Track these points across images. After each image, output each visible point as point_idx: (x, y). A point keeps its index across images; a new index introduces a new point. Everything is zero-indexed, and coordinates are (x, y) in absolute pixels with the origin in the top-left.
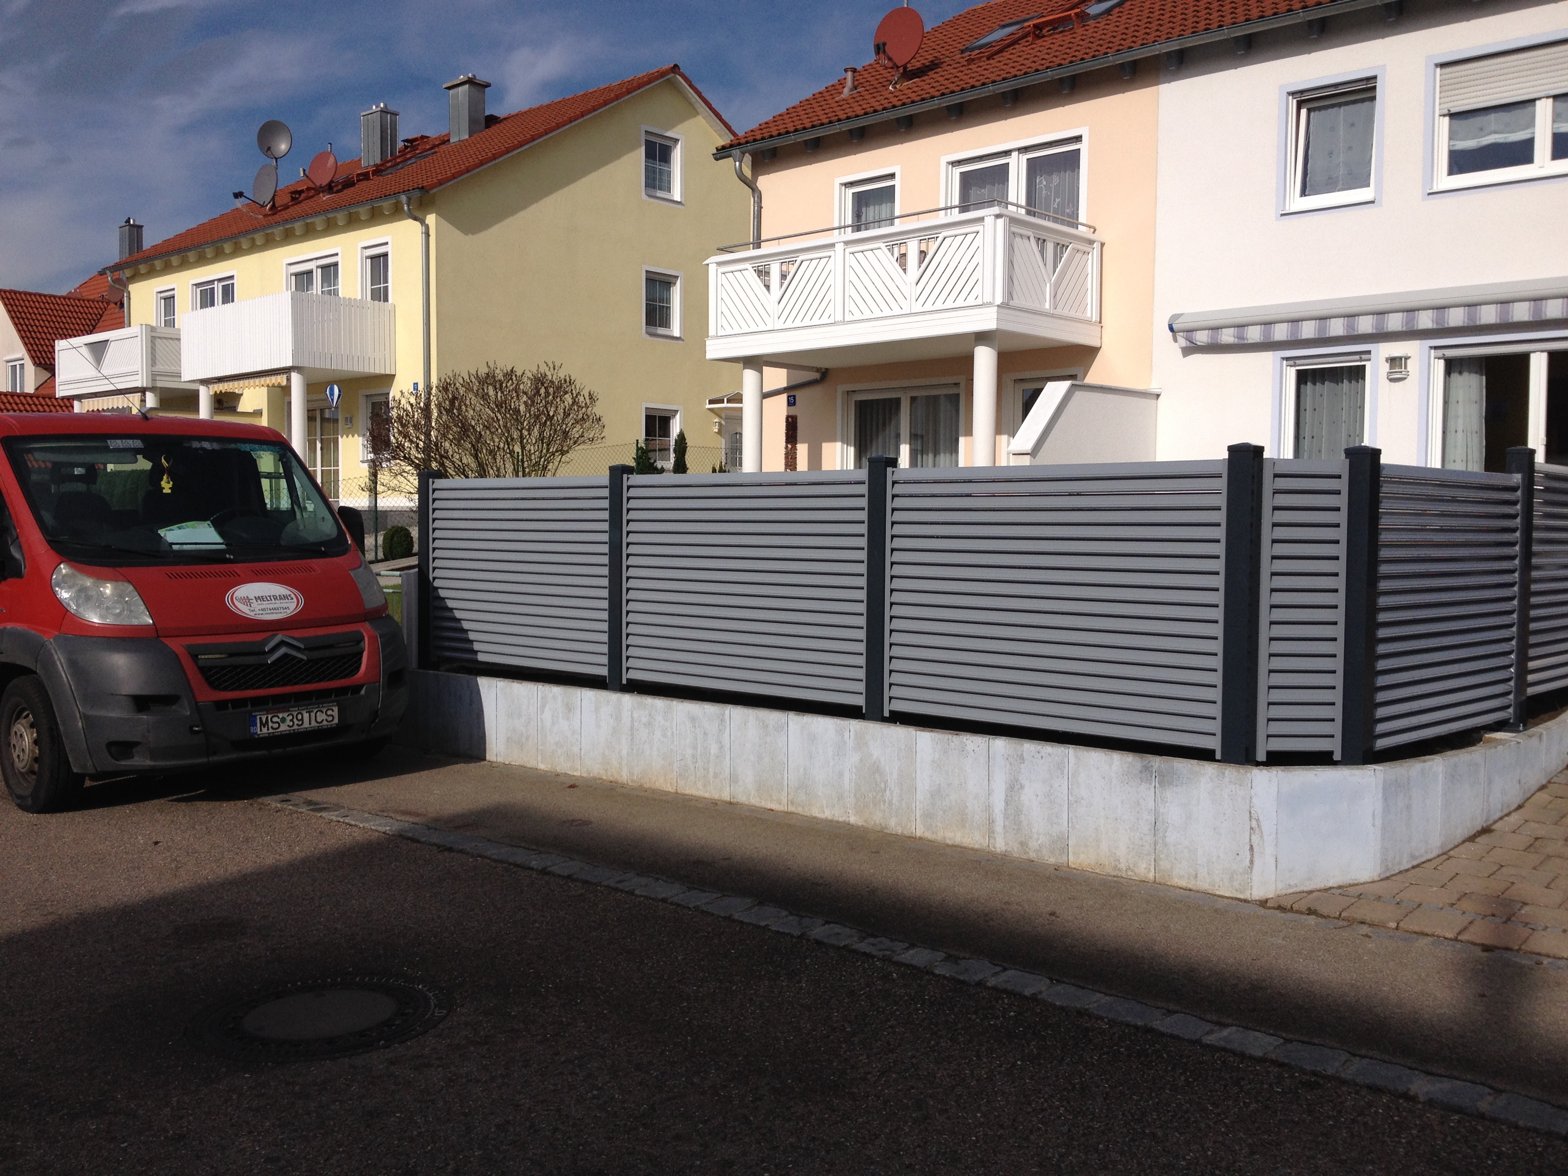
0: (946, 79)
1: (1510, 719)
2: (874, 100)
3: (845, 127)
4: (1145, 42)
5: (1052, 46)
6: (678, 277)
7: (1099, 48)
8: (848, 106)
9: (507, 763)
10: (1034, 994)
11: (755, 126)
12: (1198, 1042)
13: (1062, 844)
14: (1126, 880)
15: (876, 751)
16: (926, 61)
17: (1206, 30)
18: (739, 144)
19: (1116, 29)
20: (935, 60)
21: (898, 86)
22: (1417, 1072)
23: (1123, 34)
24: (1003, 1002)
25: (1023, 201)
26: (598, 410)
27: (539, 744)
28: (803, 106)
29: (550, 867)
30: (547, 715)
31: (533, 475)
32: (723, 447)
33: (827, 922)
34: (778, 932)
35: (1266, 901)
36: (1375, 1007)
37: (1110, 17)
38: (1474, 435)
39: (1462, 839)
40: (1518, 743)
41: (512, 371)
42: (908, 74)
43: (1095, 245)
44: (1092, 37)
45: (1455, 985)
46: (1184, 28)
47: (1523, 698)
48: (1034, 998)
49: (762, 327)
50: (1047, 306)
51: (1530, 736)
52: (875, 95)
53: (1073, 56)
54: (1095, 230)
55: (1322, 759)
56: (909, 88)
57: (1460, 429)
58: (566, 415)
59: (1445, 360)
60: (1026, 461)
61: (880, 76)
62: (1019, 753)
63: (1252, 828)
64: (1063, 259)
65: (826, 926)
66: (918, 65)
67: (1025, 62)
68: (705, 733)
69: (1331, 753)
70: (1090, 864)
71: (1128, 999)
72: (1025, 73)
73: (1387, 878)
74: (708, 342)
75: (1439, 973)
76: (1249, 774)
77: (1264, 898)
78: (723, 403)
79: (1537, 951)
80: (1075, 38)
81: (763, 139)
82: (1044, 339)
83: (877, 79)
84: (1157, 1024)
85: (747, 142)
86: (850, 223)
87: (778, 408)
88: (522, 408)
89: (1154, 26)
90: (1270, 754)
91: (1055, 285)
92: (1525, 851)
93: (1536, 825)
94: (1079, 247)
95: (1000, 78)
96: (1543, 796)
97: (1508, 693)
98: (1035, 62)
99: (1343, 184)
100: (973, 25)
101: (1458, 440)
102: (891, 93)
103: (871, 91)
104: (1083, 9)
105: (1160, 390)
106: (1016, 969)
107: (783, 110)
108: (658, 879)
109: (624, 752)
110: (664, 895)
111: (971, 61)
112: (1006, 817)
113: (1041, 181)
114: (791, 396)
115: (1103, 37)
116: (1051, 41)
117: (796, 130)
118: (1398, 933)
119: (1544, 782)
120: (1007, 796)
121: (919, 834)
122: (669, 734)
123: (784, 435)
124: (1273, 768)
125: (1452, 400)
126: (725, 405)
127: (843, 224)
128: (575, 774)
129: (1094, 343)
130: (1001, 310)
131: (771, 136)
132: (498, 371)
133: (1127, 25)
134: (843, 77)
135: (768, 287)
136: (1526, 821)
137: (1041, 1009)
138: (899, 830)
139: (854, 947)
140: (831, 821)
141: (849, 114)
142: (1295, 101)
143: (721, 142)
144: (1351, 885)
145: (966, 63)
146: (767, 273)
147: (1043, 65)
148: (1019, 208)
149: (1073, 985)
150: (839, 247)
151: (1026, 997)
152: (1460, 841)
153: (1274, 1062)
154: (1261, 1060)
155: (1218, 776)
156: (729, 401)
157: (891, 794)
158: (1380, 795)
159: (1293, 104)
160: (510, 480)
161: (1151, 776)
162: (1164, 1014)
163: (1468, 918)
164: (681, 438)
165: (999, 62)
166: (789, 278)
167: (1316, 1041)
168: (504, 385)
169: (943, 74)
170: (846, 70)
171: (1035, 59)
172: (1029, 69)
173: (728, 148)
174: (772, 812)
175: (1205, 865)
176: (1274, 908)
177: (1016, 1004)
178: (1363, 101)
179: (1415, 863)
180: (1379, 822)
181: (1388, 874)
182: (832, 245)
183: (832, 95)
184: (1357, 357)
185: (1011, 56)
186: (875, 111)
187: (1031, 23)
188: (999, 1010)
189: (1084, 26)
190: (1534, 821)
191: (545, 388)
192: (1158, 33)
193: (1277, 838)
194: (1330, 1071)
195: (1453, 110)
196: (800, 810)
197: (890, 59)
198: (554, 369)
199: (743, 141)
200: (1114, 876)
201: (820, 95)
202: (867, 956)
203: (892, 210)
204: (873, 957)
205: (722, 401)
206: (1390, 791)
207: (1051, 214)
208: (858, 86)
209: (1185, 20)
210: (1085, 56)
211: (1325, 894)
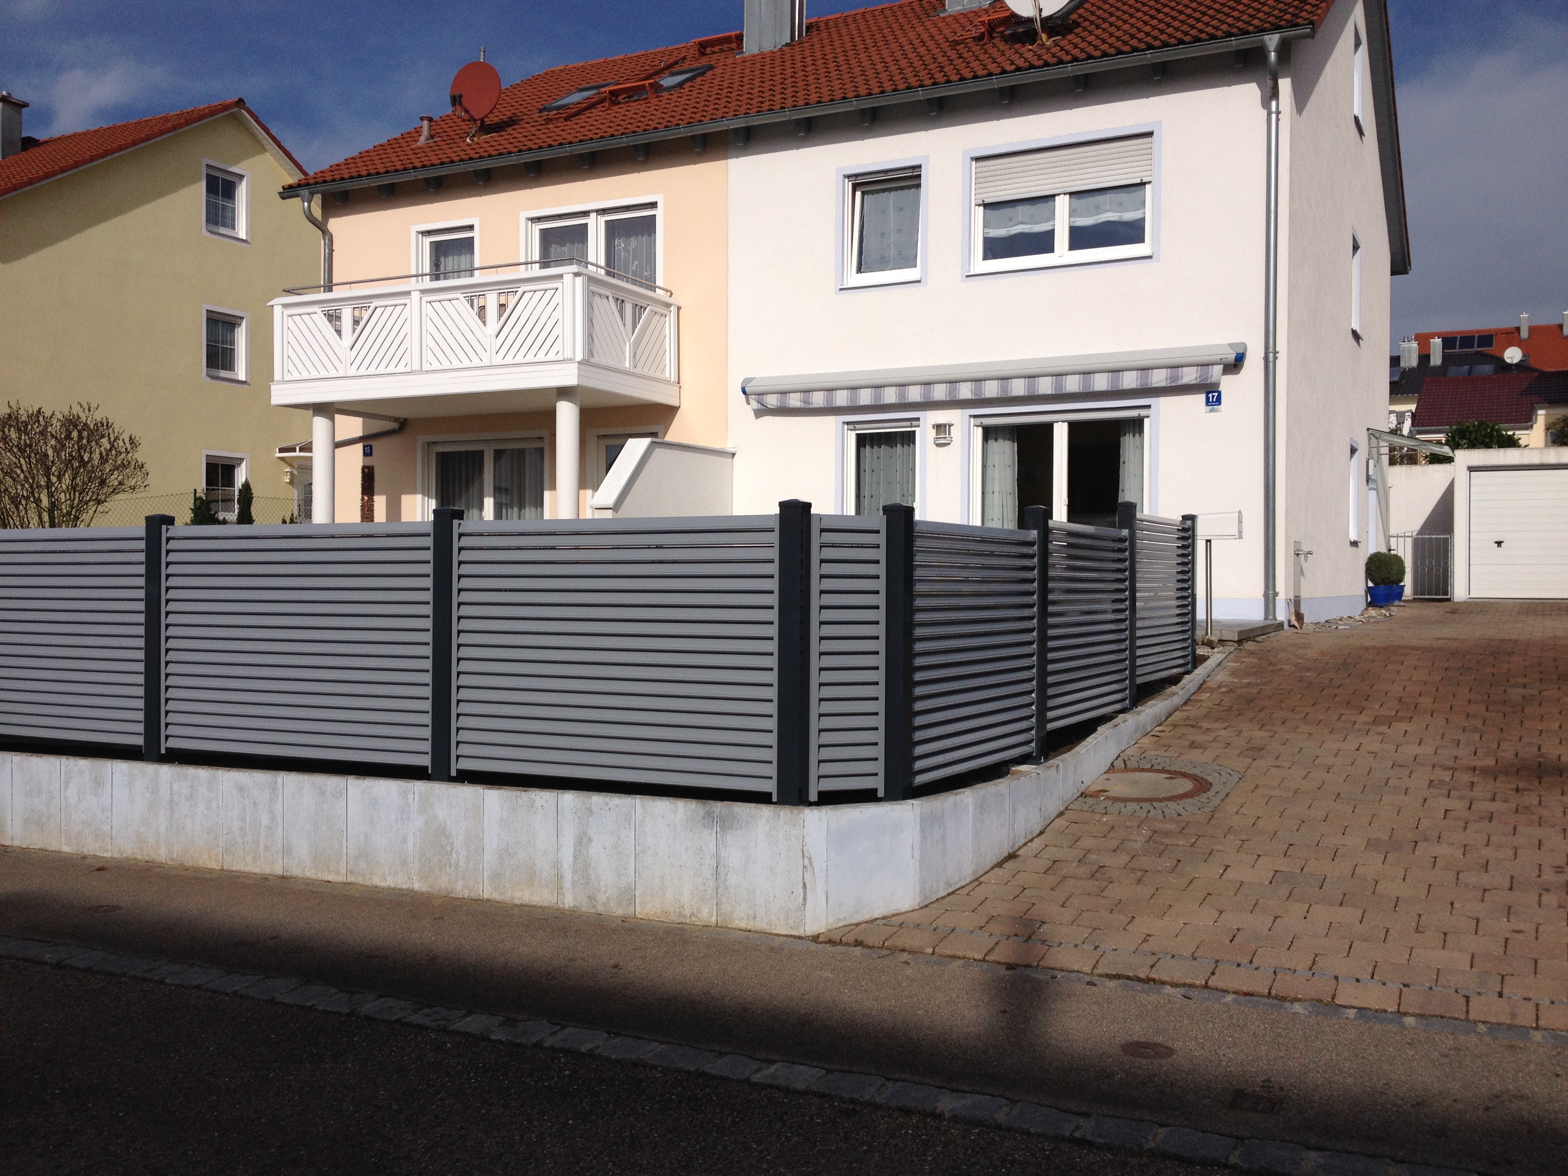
0: (524, 136)
1: (1033, 752)
2: (450, 150)
3: (421, 175)
4: (714, 117)
5: (627, 113)
6: (243, 318)
7: (671, 119)
8: (424, 154)
9: (25, 846)
10: (591, 1050)
11: (326, 167)
12: (747, 1081)
13: (629, 895)
14: (689, 926)
15: (442, 812)
16: (504, 117)
17: (770, 110)
18: (308, 184)
19: (688, 102)
20: (513, 117)
21: (475, 139)
22: (943, 1090)
23: (694, 107)
24: (560, 1061)
25: (602, 262)
26: (140, 455)
27: (63, 824)
28: (377, 151)
29: (66, 959)
30: (72, 792)
31: (64, 527)
32: (296, 498)
33: (380, 997)
34: (325, 1012)
35: (818, 936)
36: (910, 1031)
37: (682, 90)
38: (1009, 496)
39: (992, 865)
40: (1038, 774)
41: (39, 412)
42: (486, 129)
43: (672, 308)
44: (665, 108)
45: (981, 1003)
46: (750, 107)
47: (1044, 733)
48: (591, 1054)
49: (333, 373)
50: (627, 365)
51: (1049, 768)
52: (451, 146)
53: (646, 125)
54: (672, 294)
55: (867, 796)
56: (487, 142)
57: (996, 490)
58: (104, 460)
59: (983, 428)
60: (609, 514)
61: (458, 128)
62: (588, 806)
63: (804, 867)
64: (641, 320)
65: (379, 1001)
66: (496, 120)
67: (601, 126)
68: (254, 803)
69: (875, 791)
70: (655, 913)
71: (683, 1045)
72: (601, 137)
73: (926, 906)
74: (273, 387)
75: (967, 993)
76: (801, 815)
77: (816, 933)
78: (295, 451)
79: (1052, 966)
80: (649, 107)
81: (333, 180)
82: (625, 396)
83: (454, 131)
84: (709, 1068)
85: (316, 183)
86: (428, 271)
87: (353, 459)
88: (50, 452)
89: (722, 102)
90: (821, 794)
91: (634, 344)
92: (1044, 873)
93: (1055, 849)
94: (657, 309)
95: (577, 140)
96: (1061, 822)
97: (1031, 729)
98: (610, 127)
99: (893, 263)
100: (551, 86)
101: (995, 500)
102: (469, 145)
103: (448, 142)
104: (657, 80)
105: (735, 450)
106: (574, 1026)
107: (356, 154)
108: (193, 965)
109: (163, 829)
110: (199, 982)
111: (548, 121)
112: (575, 871)
113: (620, 243)
114: (367, 446)
115: (675, 109)
116: (626, 109)
117: (369, 175)
118: (933, 958)
119: (1062, 809)
120: (575, 850)
121: (486, 896)
122: (214, 806)
123: (360, 486)
124: (823, 807)
125: (990, 463)
126: (297, 454)
127: (420, 272)
128: (106, 855)
129: (673, 402)
130: (582, 367)
131: (342, 179)
132: (21, 412)
133: (698, 100)
134: (419, 125)
135: (339, 332)
136: (1046, 846)
137: (597, 1065)
138: (466, 894)
139: (407, 1020)
140: (393, 889)
141: (425, 163)
142: (850, 183)
143: (291, 181)
144: (894, 915)
145: (543, 122)
146: (338, 318)
147: (618, 131)
148: (599, 269)
149: (630, 1036)
150: (415, 295)
151: (583, 1054)
152: (989, 867)
153: (816, 1094)
154: (805, 1093)
155: (774, 818)
156: (301, 450)
157: (458, 856)
158: (918, 828)
159: (849, 186)
160: (34, 532)
161: (713, 822)
162: (716, 1057)
163: (994, 940)
164: (246, 487)
165: (577, 124)
166: (362, 324)
167: (855, 1069)
168: (30, 427)
169: (520, 130)
170: (422, 119)
171: (611, 124)
172: (605, 134)
173: (295, 187)
174: (329, 884)
175: (763, 905)
176: (825, 942)
177: (573, 1062)
178: (909, 187)
179: (951, 890)
180: (917, 855)
181: (926, 902)
182: (408, 293)
183: (407, 142)
184: (908, 423)
185: (588, 120)
186: (452, 162)
187: (607, 89)
188: (555, 1070)
189: (658, 97)
190: (1053, 846)
191: (78, 431)
192: (726, 110)
193: (827, 875)
194: (867, 1098)
195: (987, 201)
196: (360, 880)
197: (467, 111)
198: (89, 411)
199: (312, 181)
200: (679, 924)
201: (395, 141)
202: (421, 1027)
203: (472, 263)
204: (426, 1028)
205: (294, 450)
206: (927, 823)
207: (630, 276)
208: (434, 135)
209: (752, 99)
210: (658, 126)
211: (871, 925)
